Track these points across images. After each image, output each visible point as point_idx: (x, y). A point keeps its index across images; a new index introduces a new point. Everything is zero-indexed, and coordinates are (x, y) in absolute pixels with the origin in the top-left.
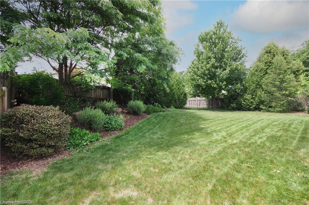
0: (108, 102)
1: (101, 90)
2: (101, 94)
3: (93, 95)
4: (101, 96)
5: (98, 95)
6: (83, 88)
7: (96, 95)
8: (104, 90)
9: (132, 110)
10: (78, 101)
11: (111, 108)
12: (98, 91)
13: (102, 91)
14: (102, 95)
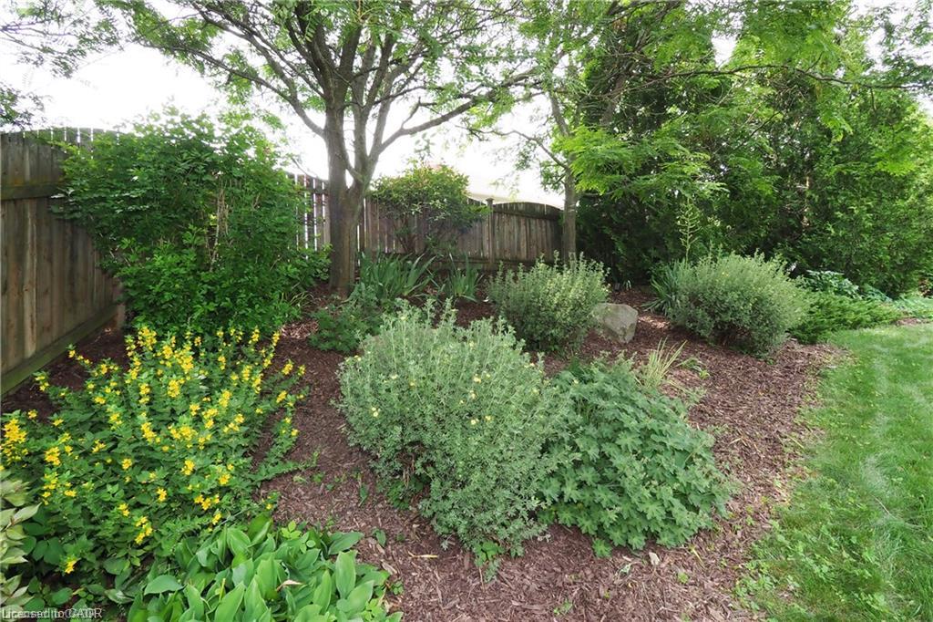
0: (560, 270)
1: (519, 223)
2: (519, 239)
3: (486, 244)
4: (519, 249)
5: (506, 246)
6: (436, 211)
7: (501, 247)
8: (533, 222)
9: (713, 315)
10: (413, 272)
11: (577, 305)
12: (506, 227)
13: (523, 228)
14: (524, 247)
